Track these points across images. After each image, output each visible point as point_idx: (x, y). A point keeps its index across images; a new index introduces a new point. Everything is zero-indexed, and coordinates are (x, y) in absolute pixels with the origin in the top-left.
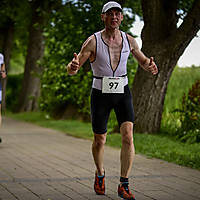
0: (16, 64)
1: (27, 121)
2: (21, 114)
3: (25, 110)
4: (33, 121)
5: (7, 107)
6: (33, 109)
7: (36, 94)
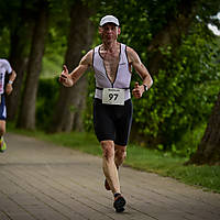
0: (50, 64)
1: (65, 145)
2: (57, 136)
3: (64, 130)
4: (75, 145)
5: (37, 125)
6: (74, 128)
7: (80, 106)
